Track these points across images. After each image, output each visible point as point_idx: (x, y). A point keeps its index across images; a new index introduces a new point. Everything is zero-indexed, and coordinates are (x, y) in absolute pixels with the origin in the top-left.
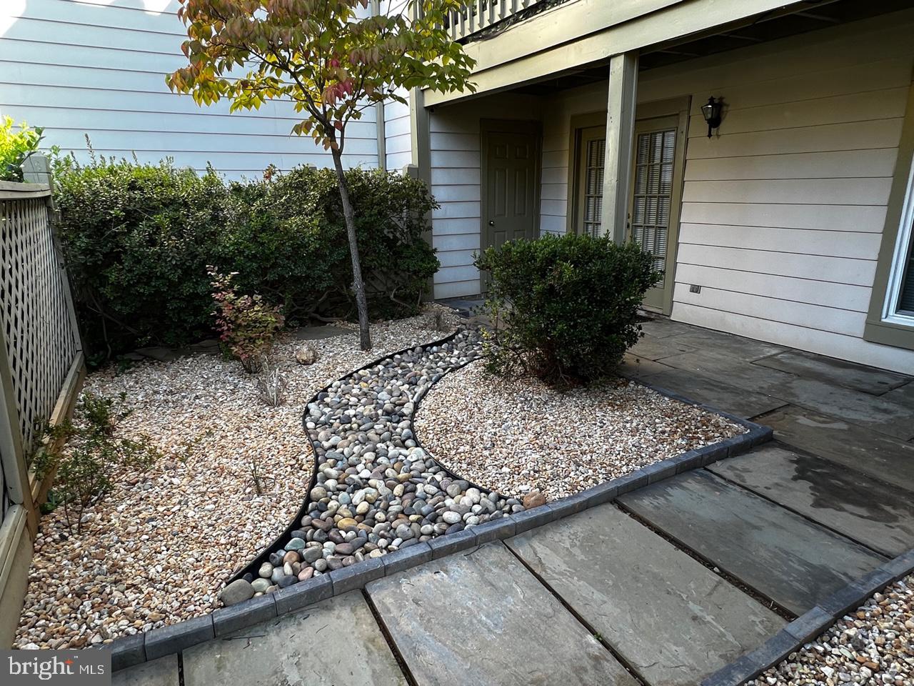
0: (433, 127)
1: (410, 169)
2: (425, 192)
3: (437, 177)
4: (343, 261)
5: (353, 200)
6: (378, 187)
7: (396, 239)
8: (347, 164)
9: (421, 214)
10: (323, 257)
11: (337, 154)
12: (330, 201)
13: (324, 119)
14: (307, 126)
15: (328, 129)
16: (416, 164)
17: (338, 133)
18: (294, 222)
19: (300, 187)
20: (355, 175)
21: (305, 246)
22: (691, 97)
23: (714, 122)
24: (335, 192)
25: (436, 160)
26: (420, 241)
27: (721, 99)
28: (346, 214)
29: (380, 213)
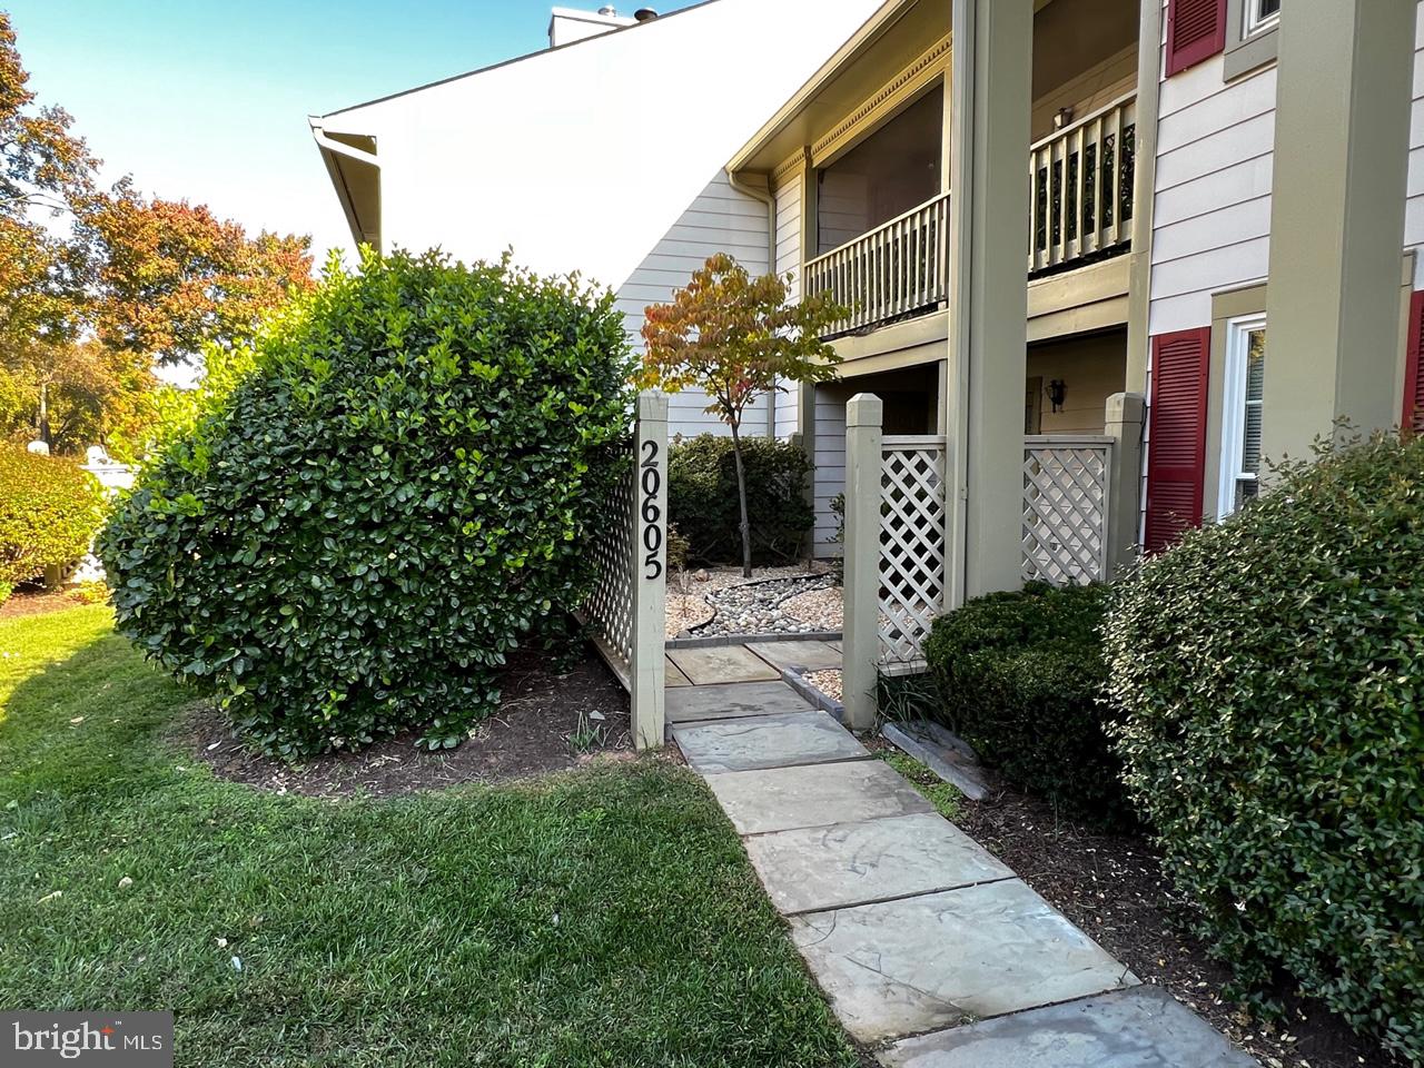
0: (819, 399)
1: (795, 436)
2: (804, 457)
3: (820, 444)
4: (733, 509)
5: (744, 461)
6: (764, 451)
7: (778, 496)
8: (743, 432)
9: (801, 474)
10: (718, 504)
11: (735, 427)
12: (727, 461)
13: (727, 403)
14: (715, 408)
15: (729, 409)
16: (801, 432)
17: (737, 413)
18: (699, 477)
19: (704, 450)
20: (747, 442)
21: (706, 495)
22: (1041, 378)
23: (1058, 400)
24: (731, 455)
25: (819, 428)
26: (800, 499)
27: (1062, 382)
28: (739, 471)
29: (765, 473)
